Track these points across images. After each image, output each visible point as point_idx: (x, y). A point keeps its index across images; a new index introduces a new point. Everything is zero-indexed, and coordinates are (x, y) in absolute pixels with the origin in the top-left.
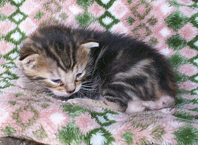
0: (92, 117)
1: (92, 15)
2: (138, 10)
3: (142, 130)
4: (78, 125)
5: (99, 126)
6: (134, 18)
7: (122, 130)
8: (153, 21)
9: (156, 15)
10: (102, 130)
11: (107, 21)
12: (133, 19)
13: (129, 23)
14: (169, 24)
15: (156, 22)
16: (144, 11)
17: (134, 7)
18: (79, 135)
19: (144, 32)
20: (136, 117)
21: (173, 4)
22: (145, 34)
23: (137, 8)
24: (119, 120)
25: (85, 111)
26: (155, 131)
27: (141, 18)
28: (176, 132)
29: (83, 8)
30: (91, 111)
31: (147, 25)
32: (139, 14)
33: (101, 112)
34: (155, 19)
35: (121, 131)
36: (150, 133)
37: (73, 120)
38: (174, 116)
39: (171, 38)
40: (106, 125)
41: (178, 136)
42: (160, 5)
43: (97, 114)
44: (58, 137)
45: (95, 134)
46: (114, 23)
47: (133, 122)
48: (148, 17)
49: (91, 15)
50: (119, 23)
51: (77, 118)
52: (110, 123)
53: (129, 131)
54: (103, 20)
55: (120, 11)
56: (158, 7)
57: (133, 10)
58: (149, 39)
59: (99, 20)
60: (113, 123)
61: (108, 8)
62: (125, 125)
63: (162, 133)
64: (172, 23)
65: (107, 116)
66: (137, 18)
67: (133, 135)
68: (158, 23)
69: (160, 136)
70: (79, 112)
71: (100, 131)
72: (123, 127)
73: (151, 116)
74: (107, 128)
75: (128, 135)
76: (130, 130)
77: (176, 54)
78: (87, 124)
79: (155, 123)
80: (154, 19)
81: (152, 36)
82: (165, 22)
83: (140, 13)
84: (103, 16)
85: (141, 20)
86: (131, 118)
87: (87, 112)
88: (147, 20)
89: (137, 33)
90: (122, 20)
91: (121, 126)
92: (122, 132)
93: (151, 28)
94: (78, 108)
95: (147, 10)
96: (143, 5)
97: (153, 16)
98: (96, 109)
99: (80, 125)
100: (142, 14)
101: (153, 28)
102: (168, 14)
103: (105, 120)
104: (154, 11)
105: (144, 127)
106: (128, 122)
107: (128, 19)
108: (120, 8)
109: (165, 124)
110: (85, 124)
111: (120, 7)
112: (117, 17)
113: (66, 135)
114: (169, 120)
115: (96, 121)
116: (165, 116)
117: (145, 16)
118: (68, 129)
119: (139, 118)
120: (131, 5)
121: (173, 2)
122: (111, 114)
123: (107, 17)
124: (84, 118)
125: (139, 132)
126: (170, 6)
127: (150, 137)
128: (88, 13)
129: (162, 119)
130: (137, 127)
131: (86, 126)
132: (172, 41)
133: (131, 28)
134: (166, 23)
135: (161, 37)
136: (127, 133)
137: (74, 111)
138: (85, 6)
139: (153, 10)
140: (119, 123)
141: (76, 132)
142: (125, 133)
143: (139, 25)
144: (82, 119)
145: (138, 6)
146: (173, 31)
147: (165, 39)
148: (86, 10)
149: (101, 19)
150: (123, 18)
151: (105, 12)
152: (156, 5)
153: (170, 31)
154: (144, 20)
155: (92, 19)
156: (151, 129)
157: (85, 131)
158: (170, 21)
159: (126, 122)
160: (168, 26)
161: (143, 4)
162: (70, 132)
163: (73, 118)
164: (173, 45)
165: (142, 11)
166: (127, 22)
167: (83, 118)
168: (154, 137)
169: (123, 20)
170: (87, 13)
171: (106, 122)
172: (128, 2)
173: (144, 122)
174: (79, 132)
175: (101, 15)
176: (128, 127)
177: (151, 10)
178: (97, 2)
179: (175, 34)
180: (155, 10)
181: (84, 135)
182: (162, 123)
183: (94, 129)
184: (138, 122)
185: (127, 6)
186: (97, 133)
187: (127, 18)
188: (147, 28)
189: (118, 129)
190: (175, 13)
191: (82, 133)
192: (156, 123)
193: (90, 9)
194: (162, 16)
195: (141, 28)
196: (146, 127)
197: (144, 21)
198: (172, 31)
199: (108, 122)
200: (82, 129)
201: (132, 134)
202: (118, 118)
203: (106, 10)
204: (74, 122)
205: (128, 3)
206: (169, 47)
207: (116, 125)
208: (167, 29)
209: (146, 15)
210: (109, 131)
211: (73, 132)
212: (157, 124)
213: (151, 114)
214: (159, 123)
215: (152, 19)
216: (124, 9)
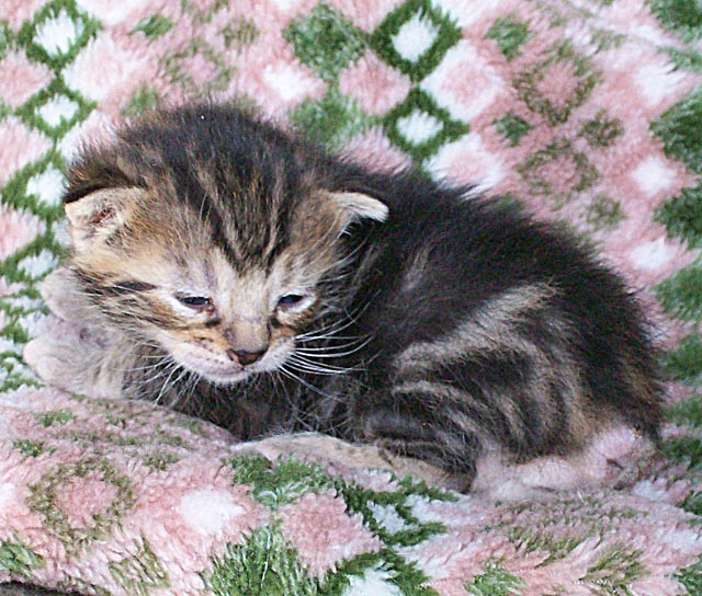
0: (348, 510)
1: (359, 105)
2: (541, 86)
3: (551, 559)
4: (291, 538)
5: (376, 545)
6: (526, 118)
7: (471, 560)
8: (604, 132)
9: (618, 106)
10: (388, 561)
11: (418, 128)
12: (523, 122)
13: (507, 137)
14: (670, 144)
15: (614, 133)
16: (569, 90)
17: (527, 75)
18: (295, 577)
19: (568, 176)
20: (526, 512)
21: (688, 60)
22: (571, 185)
23: (541, 78)
24: (456, 522)
25: (322, 484)
26: (602, 567)
27: (557, 117)
28: (689, 571)
29: (322, 76)
30: (344, 486)
31: (581, 145)
32: (548, 102)
33: (385, 489)
34: (615, 122)
35: (466, 565)
36: (582, 576)
37: (272, 517)
38: (682, 510)
39: (675, 200)
40: (406, 539)
41: (693, 588)
42: (633, 66)
43: (371, 495)
44: (210, 585)
45: (361, 575)
46: (444, 139)
47: (516, 529)
48: (584, 114)
49: (355, 103)
50: (465, 137)
51: (287, 512)
52: (423, 533)
53: (497, 563)
54: (402, 123)
55: (469, 88)
56: (624, 74)
57: (525, 84)
58: (588, 202)
59: (385, 125)
60: (434, 532)
61: (421, 77)
62: (480, 541)
63: (628, 575)
64: (681, 137)
65: (409, 508)
66: (537, 118)
67: (514, 579)
68: (624, 139)
69: (623, 587)
70: (296, 486)
71: (381, 563)
72: (473, 548)
73: (590, 509)
74: (408, 554)
75: (493, 581)
76: (502, 559)
77: (695, 263)
78: (327, 534)
79: (601, 535)
80: (610, 120)
81: (598, 190)
82: (652, 133)
83: (552, 98)
84: (403, 110)
85: (554, 125)
86: (507, 517)
87: (330, 487)
88: (581, 127)
89: (539, 180)
90: (480, 124)
91: (464, 547)
92: (471, 568)
93: (595, 157)
94: (295, 473)
95: (579, 84)
96: (564, 66)
97: (605, 111)
98: (368, 479)
99: (301, 539)
100: (558, 101)
101: (603, 159)
102: (664, 101)
103: (402, 521)
104: (609, 90)
105: (557, 551)
106: (493, 531)
107: (503, 121)
108: (472, 77)
109: (643, 538)
110: (322, 536)
111: (472, 72)
112: (459, 113)
113: (243, 578)
114: (661, 523)
115: (364, 523)
116: (646, 510)
117: (573, 111)
118: (251, 555)
119: (538, 516)
120: (517, 66)
121: (687, 56)
122: (428, 499)
123: (416, 114)
124: (316, 512)
125: (540, 571)
126: (675, 70)
127: (581, 588)
128: (339, 97)
129: (631, 521)
130: (530, 548)
131: (326, 543)
132: (680, 211)
133: (515, 158)
134: (658, 138)
135: (638, 195)
136: (490, 573)
137: (275, 484)
138: (329, 68)
139: (605, 86)
140: (457, 533)
141: (282, 564)
142: (482, 573)
143: (548, 147)
144: (309, 516)
145: (543, 70)
146: (684, 170)
147: (654, 205)
148: (333, 83)
149: (395, 122)
150: (481, 116)
151: (411, 94)
152: (616, 66)
153: (672, 173)
154: (567, 125)
155: (358, 121)
156: (586, 557)
157: (320, 562)
158: (672, 131)
159: (488, 529)
160: (667, 151)
161: (561, 63)
162: (260, 568)
163: (272, 509)
164: (686, 230)
165: (559, 89)
166: (500, 132)
167: (311, 510)
168: (598, 588)
169: (484, 126)
170: (335, 96)
171: (406, 528)
172: (505, 52)
173: (558, 532)
174: (295, 565)
175: (392, 105)
176: (494, 550)
177: (597, 85)
178: (379, 52)
179: (695, 185)
180: (615, 86)
181: (316, 579)
182: (629, 535)
183: (357, 557)
184: (536, 530)
185: (500, 67)
186: (369, 572)
187: (501, 117)
188: (580, 159)
189: (454, 557)
190: (695, 97)
191: (306, 572)
192: (606, 535)
193: (349, 77)
194: (640, 111)
195: (555, 157)
196: (565, 552)
197: (568, 130)
198: (679, 173)
199: (413, 528)
200: (306, 554)
201: (507, 577)
202: (455, 514)
203: (415, 85)
204: (275, 527)
205: (504, 58)
206: (670, 236)
207: (444, 541)
208: (662, 164)
209: (577, 105)
210: (415, 563)
211: (270, 567)
212: (611, 538)
213: (589, 499)
214: (619, 534)
215: (602, 121)
216: (487, 81)
